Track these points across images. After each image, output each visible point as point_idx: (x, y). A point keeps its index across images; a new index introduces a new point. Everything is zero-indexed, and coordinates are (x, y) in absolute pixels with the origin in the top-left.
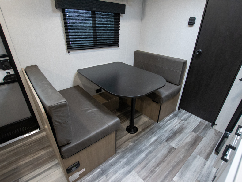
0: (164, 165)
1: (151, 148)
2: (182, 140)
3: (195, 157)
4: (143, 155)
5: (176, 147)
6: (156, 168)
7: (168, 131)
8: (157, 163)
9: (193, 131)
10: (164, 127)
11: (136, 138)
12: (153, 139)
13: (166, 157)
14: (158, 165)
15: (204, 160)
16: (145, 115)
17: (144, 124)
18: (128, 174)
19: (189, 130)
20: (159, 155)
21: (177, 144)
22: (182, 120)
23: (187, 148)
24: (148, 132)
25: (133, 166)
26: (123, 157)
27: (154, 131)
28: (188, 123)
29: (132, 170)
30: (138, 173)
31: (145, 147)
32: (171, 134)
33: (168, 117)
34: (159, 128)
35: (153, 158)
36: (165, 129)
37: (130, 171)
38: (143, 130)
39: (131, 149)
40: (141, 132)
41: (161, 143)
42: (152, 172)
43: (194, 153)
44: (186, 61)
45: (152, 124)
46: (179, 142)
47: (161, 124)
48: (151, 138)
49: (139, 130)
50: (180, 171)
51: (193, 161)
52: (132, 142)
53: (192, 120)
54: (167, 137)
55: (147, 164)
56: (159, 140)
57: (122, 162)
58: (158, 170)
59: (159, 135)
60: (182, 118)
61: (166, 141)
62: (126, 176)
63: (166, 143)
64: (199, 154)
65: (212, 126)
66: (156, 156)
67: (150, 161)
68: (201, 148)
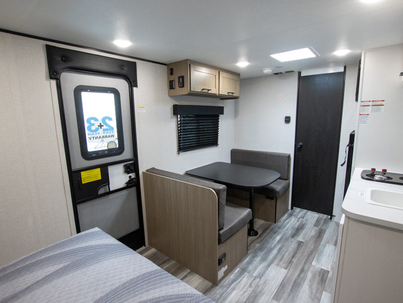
0: (298, 255)
1: (280, 245)
2: (306, 234)
3: (325, 246)
4: (275, 252)
5: (304, 241)
6: (292, 259)
7: (289, 229)
8: (292, 255)
9: (314, 226)
10: (284, 227)
11: (260, 239)
12: (278, 238)
13: (297, 250)
14: (293, 257)
15: (334, 247)
16: (258, 218)
17: (261, 226)
18: (268, 268)
19: (310, 226)
20: (290, 249)
21: (304, 238)
22: (299, 218)
23: (314, 240)
24: (270, 232)
25: (270, 261)
26: (256, 256)
27: (275, 231)
28: (306, 220)
29: (271, 264)
30: (277, 265)
31: (273, 245)
32: (294, 232)
33: (284, 217)
34: (280, 228)
35: (286, 252)
36: (286, 228)
37: (269, 265)
38: (264, 231)
39: (261, 249)
40: (262, 234)
41: (287, 240)
42: (290, 262)
43: (323, 243)
44: (290, 155)
45: (270, 225)
46: (304, 236)
47: (279, 224)
48: (275, 237)
49: (260, 233)
50: (315, 258)
51: (324, 249)
52: (257, 243)
53: (309, 217)
54: (291, 234)
55: (282, 258)
56: (284, 237)
57: (257, 260)
58: (295, 260)
59: (282, 234)
60: (299, 217)
61: (292, 237)
62: (267, 269)
63: (293, 239)
64: (328, 243)
65: (331, 219)
66: (287, 250)
67: (284, 255)
68: (328, 238)
